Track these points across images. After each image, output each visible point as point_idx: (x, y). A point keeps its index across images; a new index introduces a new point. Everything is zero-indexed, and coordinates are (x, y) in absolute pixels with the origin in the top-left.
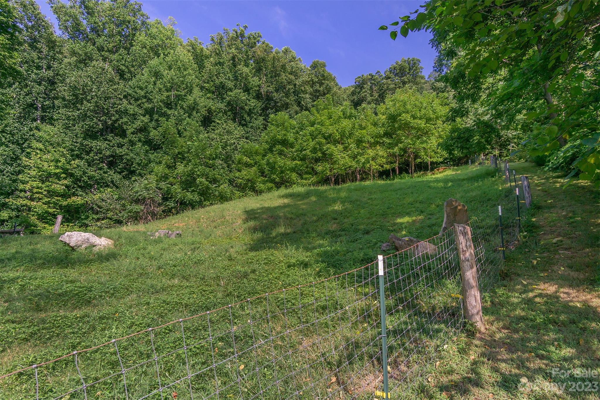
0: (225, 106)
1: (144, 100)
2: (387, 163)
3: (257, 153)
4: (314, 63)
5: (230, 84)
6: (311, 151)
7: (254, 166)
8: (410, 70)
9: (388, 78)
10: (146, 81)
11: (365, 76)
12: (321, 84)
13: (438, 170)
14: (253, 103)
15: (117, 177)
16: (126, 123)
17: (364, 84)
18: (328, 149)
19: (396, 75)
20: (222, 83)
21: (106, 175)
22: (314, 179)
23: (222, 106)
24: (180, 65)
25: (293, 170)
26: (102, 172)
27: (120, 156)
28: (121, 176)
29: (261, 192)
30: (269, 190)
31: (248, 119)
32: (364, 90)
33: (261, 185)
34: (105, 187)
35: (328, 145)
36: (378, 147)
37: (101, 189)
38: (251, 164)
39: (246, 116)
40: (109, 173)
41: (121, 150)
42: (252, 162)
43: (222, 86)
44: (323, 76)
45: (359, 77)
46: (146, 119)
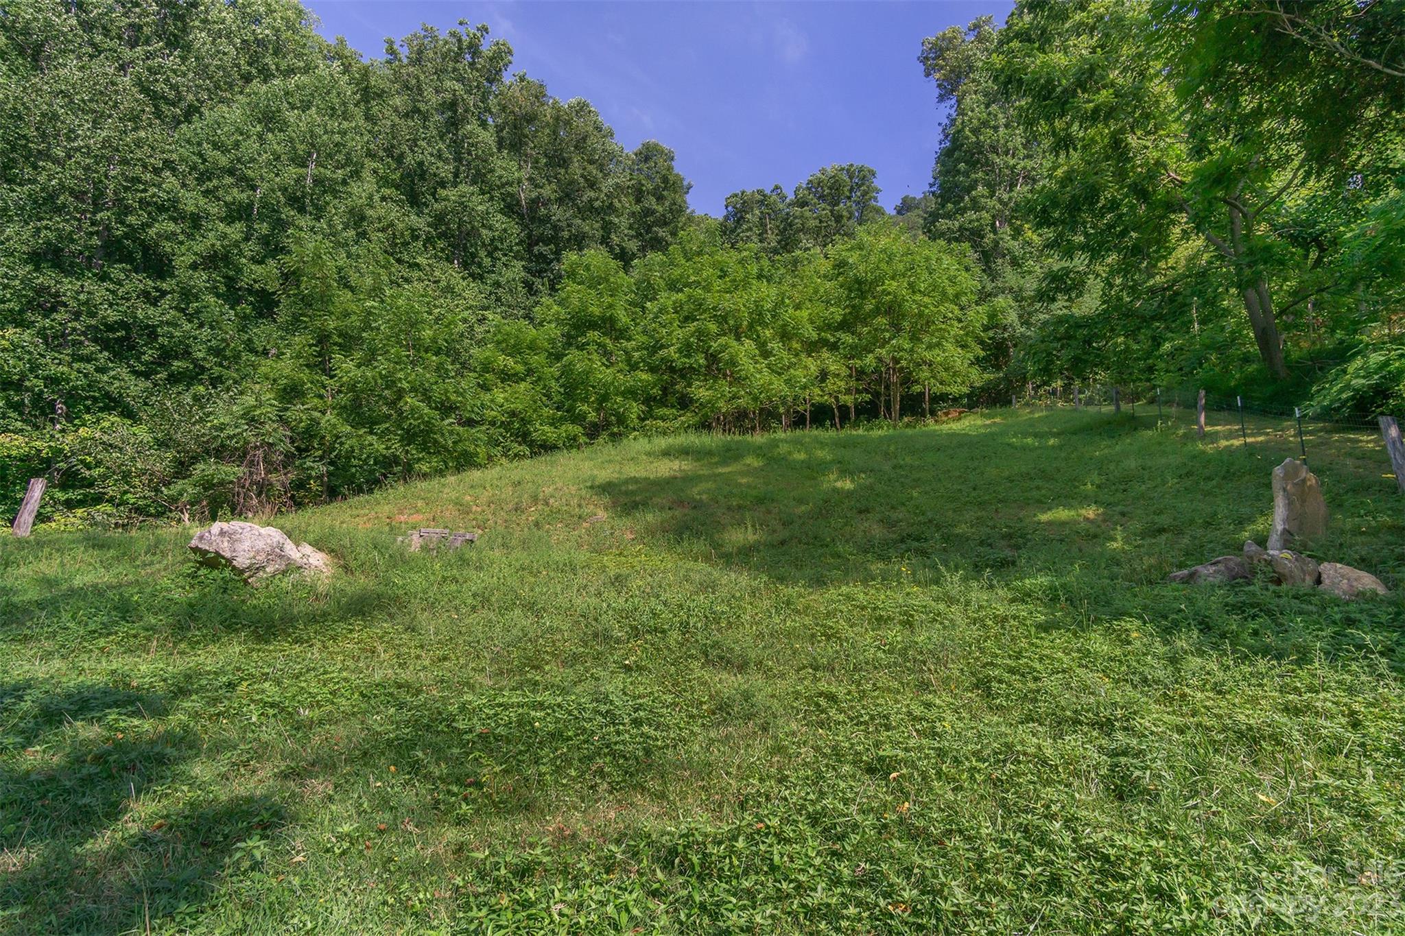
0: (429, 225)
1: (228, 180)
2: (848, 391)
3: (533, 347)
4: (647, 146)
5: (445, 170)
6: (680, 351)
7: (523, 380)
8: (851, 190)
9: (803, 204)
10: (238, 129)
11: (749, 192)
12: (660, 198)
13: (947, 414)
14: (500, 221)
15: (135, 387)
16: (171, 237)
17: (747, 213)
18: (725, 347)
19: (822, 197)
20: (421, 164)
21: (105, 378)
22: (688, 418)
23: (420, 222)
24: (336, 101)
25: (631, 393)
26: (90, 367)
27: (148, 326)
28: (149, 384)
29: (547, 448)
30: (572, 443)
31: (487, 261)
32: (745, 227)
33: (546, 428)
34: (101, 410)
35: (722, 340)
36: (825, 354)
37: (87, 417)
38: (516, 374)
39: (483, 253)
40: (112, 373)
41: (151, 311)
42: (520, 368)
43: (421, 171)
44: (665, 180)
45: (736, 195)
46: (235, 231)
